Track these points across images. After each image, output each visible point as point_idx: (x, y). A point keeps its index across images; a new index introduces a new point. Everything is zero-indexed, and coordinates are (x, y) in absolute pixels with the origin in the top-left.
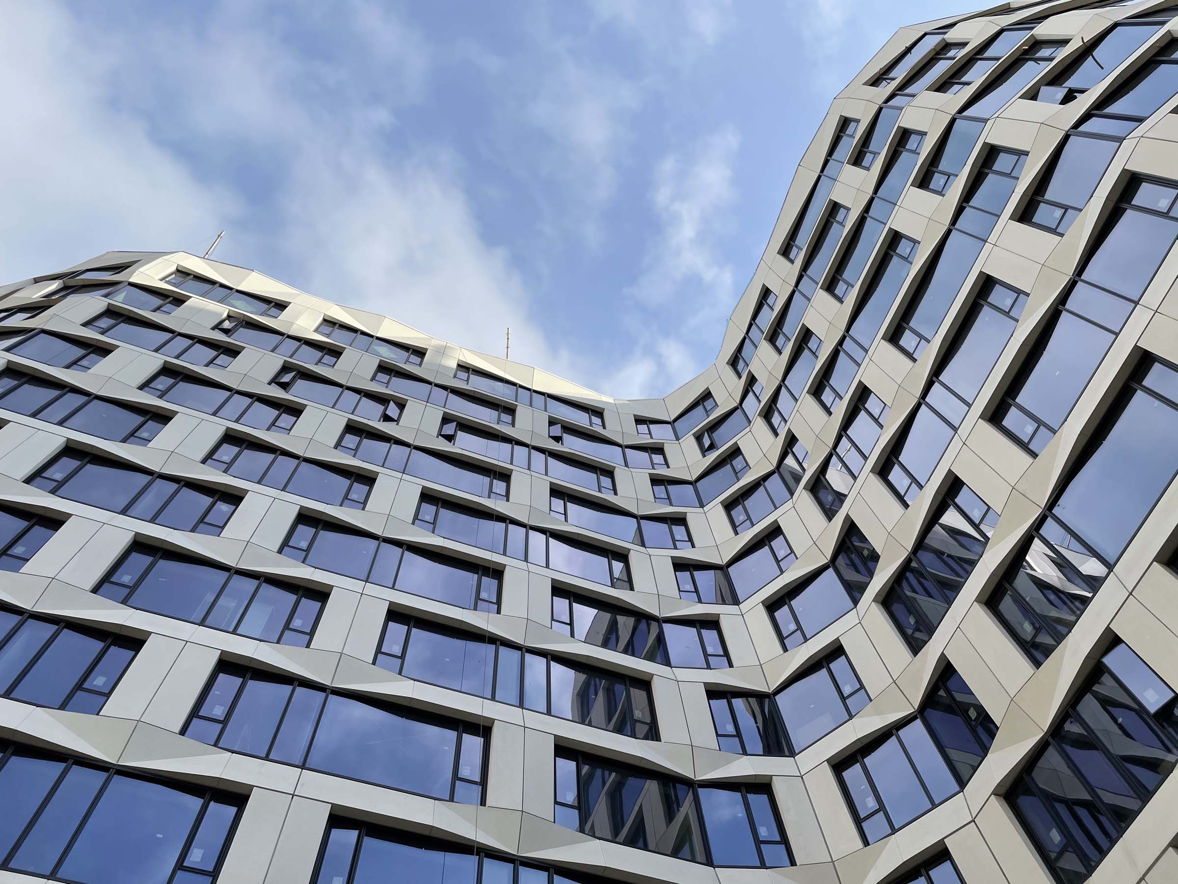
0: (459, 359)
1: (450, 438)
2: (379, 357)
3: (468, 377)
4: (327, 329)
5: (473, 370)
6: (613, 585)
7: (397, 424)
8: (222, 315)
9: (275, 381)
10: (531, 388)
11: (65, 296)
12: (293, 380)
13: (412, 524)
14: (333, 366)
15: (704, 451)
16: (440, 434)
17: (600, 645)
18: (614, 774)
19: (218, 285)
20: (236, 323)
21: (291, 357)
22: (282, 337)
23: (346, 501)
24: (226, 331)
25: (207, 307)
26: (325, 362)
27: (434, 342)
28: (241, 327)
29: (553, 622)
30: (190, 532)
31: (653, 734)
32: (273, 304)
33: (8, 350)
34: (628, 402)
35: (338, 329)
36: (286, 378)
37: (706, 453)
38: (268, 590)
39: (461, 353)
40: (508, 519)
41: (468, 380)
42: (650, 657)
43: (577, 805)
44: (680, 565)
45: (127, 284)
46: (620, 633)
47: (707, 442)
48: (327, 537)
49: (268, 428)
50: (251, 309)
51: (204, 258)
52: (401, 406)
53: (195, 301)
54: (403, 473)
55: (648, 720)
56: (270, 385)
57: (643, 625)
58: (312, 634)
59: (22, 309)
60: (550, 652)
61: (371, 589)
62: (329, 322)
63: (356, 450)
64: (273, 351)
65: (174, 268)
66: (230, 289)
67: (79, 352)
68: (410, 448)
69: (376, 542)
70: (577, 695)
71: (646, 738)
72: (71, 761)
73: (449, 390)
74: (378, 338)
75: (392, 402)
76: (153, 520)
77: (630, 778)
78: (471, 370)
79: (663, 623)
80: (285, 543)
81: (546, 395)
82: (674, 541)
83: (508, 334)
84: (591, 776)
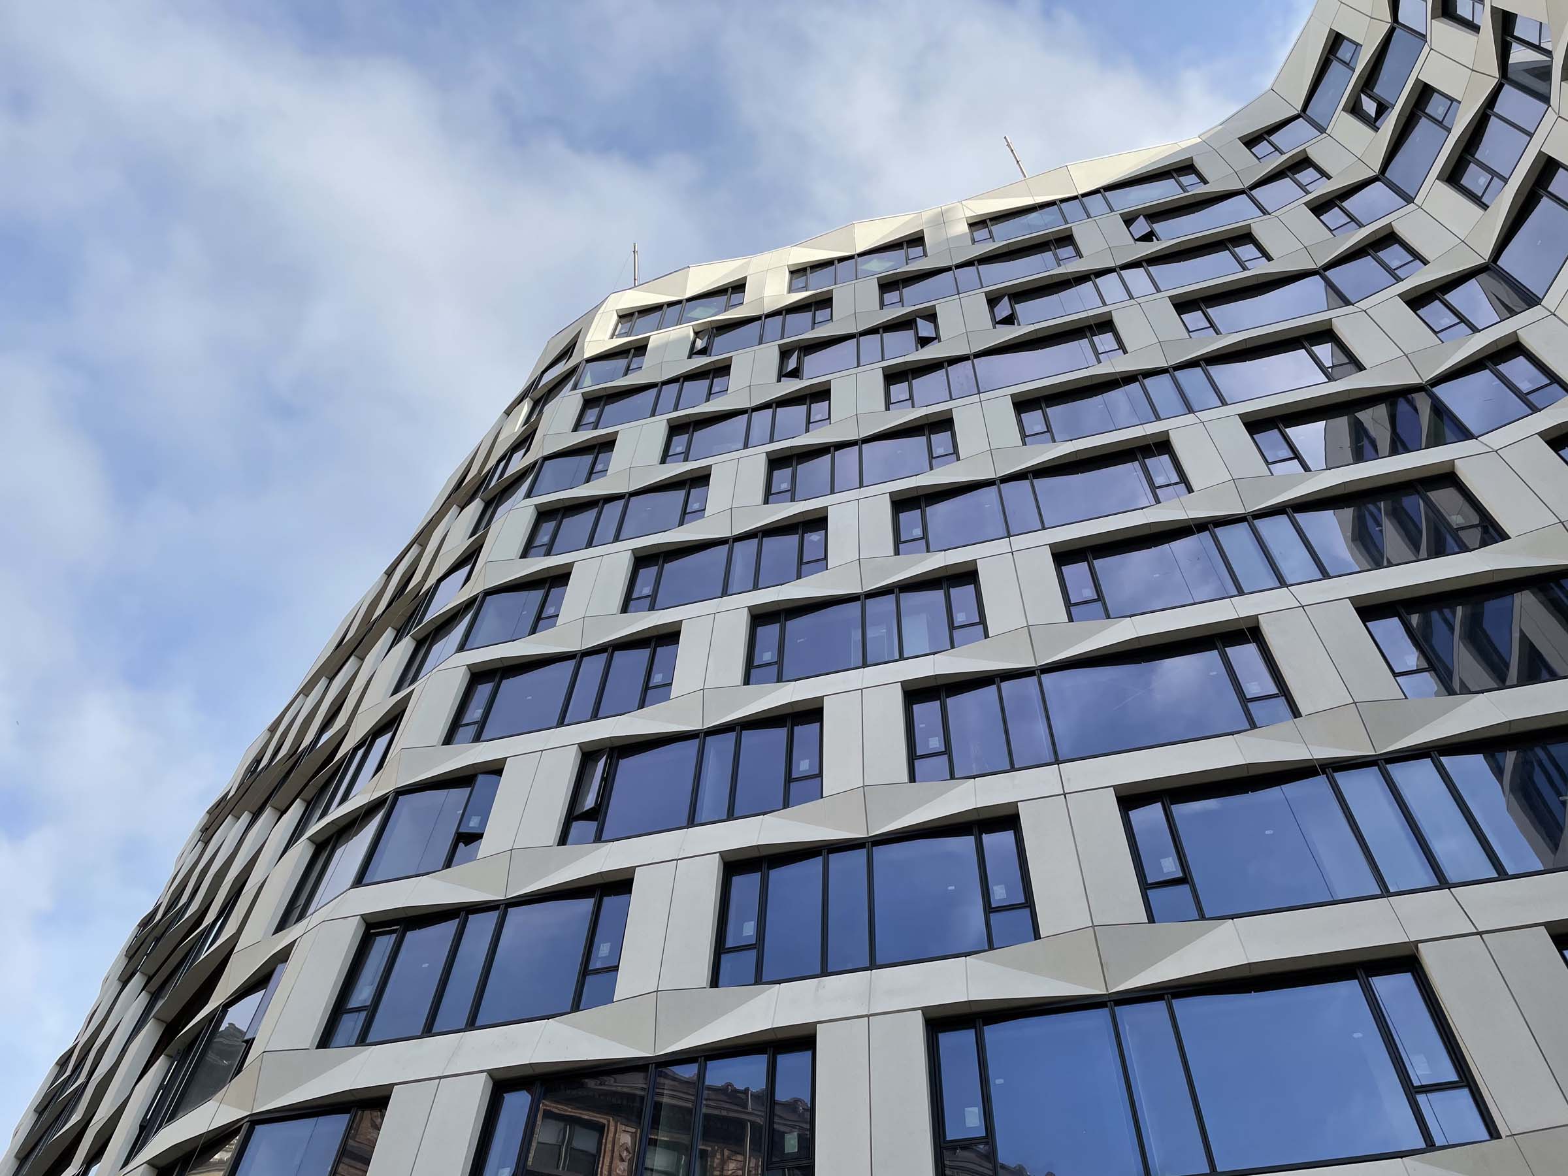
0: (966, 218)
1: (1010, 320)
2: (873, 277)
3: (990, 232)
4: (801, 281)
5: (992, 219)
6: (1330, 379)
7: (940, 341)
8: (688, 336)
9: (782, 374)
10: (1076, 194)
11: (541, 412)
12: (800, 361)
13: (1023, 445)
14: (831, 319)
15: (1373, 123)
16: (996, 323)
17: (1352, 462)
18: (1459, 610)
19: (666, 306)
20: (707, 337)
21: (782, 337)
22: (760, 322)
23: (934, 461)
24: (704, 352)
25: (671, 337)
26: (821, 320)
27: (926, 215)
28: (714, 337)
29: (1269, 466)
30: (797, 579)
31: (1491, 532)
32: (730, 290)
33: (528, 495)
34: (1221, 127)
35: (811, 273)
36: (792, 364)
37: (1377, 124)
38: (911, 600)
39: (964, 208)
40: (1139, 374)
41: (991, 237)
42: (1436, 440)
43: (1427, 667)
44: (1417, 300)
45: (585, 362)
46: (1373, 433)
47: (1370, 107)
48: (939, 512)
49: (806, 430)
50: (713, 311)
51: (635, 286)
52: (931, 316)
53: (656, 339)
54: (979, 393)
55: (1475, 520)
56: (780, 382)
57: (1402, 406)
58: (983, 621)
59: (514, 448)
60: (1287, 503)
61: (1019, 542)
62: (798, 272)
63: (911, 397)
64: (760, 343)
65: (615, 318)
66: (679, 302)
67: (588, 459)
68: (970, 359)
69: (994, 489)
70: (1353, 540)
71: (1484, 544)
72: (825, 852)
73: (976, 263)
74: (861, 255)
75: (918, 320)
76: (756, 587)
77: (1486, 603)
78: (988, 221)
79: (1432, 387)
80: (897, 542)
81: (1102, 191)
82: (1391, 272)
83: (1008, 145)
84: (1427, 624)
